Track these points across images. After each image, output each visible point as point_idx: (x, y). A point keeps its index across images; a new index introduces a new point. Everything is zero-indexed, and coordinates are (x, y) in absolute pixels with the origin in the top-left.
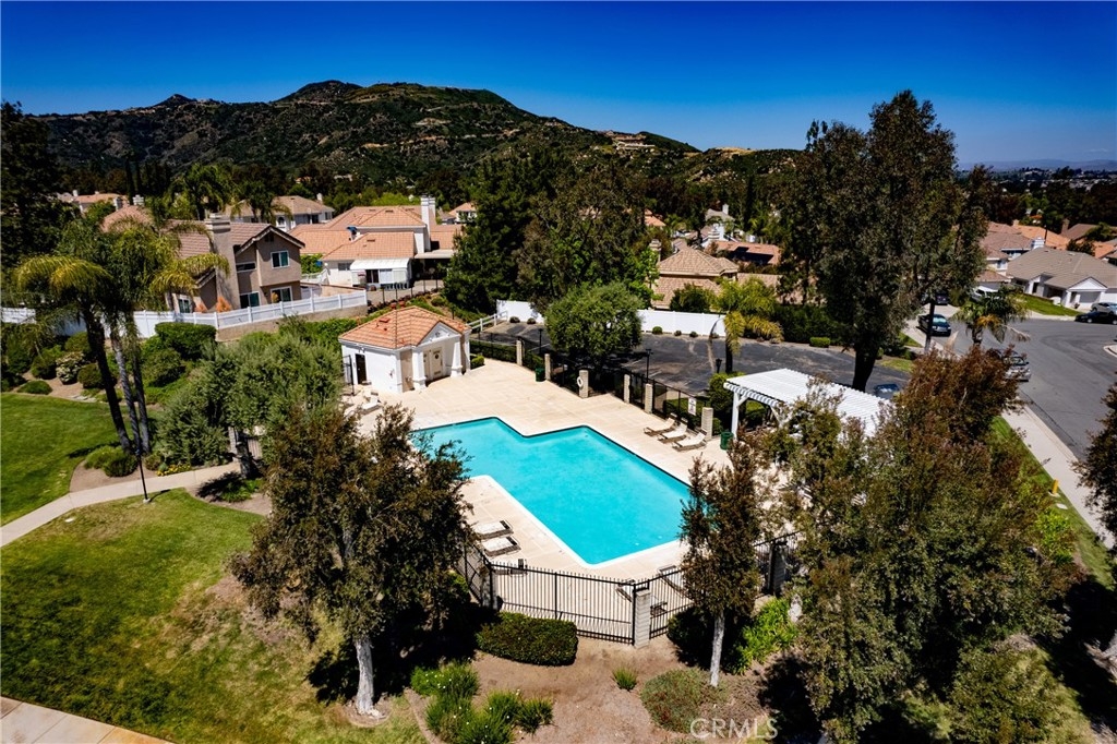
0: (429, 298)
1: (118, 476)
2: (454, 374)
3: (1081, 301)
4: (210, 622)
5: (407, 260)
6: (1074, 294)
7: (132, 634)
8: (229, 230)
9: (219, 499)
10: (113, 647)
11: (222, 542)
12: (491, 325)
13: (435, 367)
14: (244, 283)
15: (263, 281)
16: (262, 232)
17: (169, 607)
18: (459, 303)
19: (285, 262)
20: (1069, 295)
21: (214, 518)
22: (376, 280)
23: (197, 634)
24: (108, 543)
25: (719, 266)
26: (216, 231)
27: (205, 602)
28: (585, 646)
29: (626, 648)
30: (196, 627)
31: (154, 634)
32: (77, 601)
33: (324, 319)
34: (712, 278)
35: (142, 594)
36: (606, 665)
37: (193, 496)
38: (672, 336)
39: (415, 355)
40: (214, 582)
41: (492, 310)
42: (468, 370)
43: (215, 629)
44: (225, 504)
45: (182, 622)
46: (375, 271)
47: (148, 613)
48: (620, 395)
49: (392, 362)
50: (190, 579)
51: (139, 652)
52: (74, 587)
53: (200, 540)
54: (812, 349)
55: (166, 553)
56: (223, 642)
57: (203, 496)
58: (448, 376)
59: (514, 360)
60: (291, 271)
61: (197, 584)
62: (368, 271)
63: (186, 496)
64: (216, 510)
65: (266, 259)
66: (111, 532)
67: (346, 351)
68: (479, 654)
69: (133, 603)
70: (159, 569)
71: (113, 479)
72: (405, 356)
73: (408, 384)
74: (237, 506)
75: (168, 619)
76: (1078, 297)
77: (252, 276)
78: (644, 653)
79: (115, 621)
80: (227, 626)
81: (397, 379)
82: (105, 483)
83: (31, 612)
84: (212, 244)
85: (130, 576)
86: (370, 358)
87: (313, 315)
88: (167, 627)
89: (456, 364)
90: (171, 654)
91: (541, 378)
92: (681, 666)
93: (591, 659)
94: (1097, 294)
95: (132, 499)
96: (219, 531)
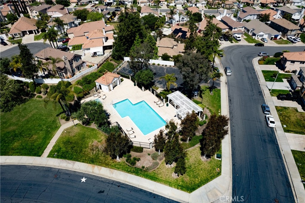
3: (259, 37)
4: (95, 149)
6: (258, 35)
7: (85, 151)
9: (86, 125)
10: (83, 154)
11: (91, 135)
15: (75, 66)
16: (74, 56)
17: (88, 147)
19: (78, 60)
21: (88, 130)
23: (94, 151)
24: (74, 136)
26: (65, 60)
27: (93, 146)
28: (144, 149)
29: (149, 149)
30: (93, 150)
31: (88, 151)
32: (74, 147)
34: (171, 48)
35: (83, 145)
36: (147, 152)
37: (82, 124)
38: (161, 66)
39: (111, 85)
40: (93, 143)
42: (121, 83)
43: (96, 150)
44: (88, 126)
45: (91, 149)
46: (96, 52)
47: (86, 148)
48: (150, 90)
49: (107, 87)
50: (89, 142)
51: (87, 154)
52: (73, 144)
53: (87, 135)
55: (84, 138)
56: (97, 152)
57: (84, 125)
59: (129, 79)
60: (80, 62)
61: (90, 143)
63: (81, 125)
64: (87, 128)
67: (97, 84)
68: (131, 151)
69: (83, 147)
70: (84, 141)
71: (67, 122)
72: (109, 86)
73: (110, 90)
74: (90, 127)
75: (89, 149)
78: (151, 150)
79: (82, 150)
80: (97, 149)
81: (108, 90)
82: (66, 123)
83: (69, 149)
84: (64, 63)
85: (80, 142)
86: (102, 86)
87: (87, 73)
88: (89, 150)
89: (118, 83)
90: (91, 154)
91: (135, 85)
92: (156, 152)
93: (145, 151)
94: (263, 35)
95: (73, 126)
96: (89, 133)
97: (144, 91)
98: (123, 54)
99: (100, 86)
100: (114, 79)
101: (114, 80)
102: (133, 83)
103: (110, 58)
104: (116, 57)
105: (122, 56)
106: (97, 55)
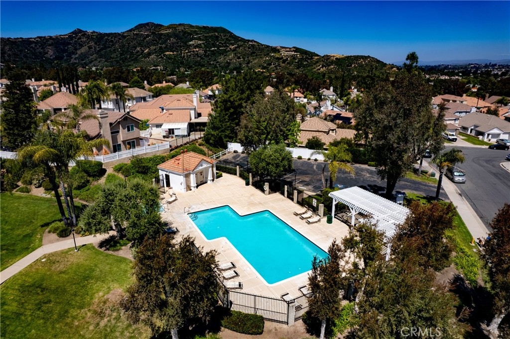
0: (197, 142)
1: (63, 237)
2: (209, 182)
3: (492, 138)
4: (108, 312)
5: (187, 123)
6: (488, 135)
7: (74, 318)
8: (107, 117)
9: (108, 249)
10: (67, 324)
11: (110, 272)
12: (225, 154)
13: (201, 179)
14: (114, 139)
15: (123, 138)
16: (122, 117)
17: (89, 305)
18: (210, 144)
19: (133, 129)
20: (486, 135)
21: (106, 260)
22: (173, 133)
23: (102, 318)
24: (61, 272)
25: (328, 126)
26: (101, 118)
27: (105, 302)
28: (267, 324)
29: (285, 326)
30: (101, 314)
31: (84, 318)
32: (49, 301)
33: (150, 156)
34: (324, 132)
35: (77, 298)
36: (276, 334)
37: (96, 247)
38: (306, 160)
39: (192, 175)
40: (108, 293)
41: (226, 147)
42: (215, 179)
43: (110, 316)
44: (110, 252)
45: (95, 312)
46: (173, 129)
47: (81, 307)
48: (283, 194)
49: (182, 179)
50: (98, 291)
51: (78, 327)
52: (48, 294)
53: (101, 271)
54: (369, 167)
55: (87, 278)
56: (113, 322)
57: (101, 248)
58: (206, 182)
59: (235, 174)
60: (136, 133)
61: (101, 294)
62: (169, 129)
63: (93, 247)
64: (107, 255)
65: (124, 128)
66: (61, 267)
67: (161, 172)
68: (222, 328)
69: (74, 303)
70: (83, 287)
71: (61, 238)
72: (187, 176)
73: (189, 188)
74: (115, 253)
75: (89, 310)
76: (490, 136)
77: (118, 137)
78: (292, 328)
79: (67, 312)
80: (115, 314)
81: (184, 186)
82: (58, 240)
83: (30, 307)
84: (100, 123)
85: (72, 289)
86: (172, 176)
87: (145, 154)
88: (89, 314)
89: (210, 177)
90: (91, 328)
91: (247, 184)
92: (308, 335)
93: (270, 331)
94: (499, 135)
95: (70, 249)
96: (109, 266)
97: (269, 193)
98: (226, 136)
99: (167, 177)
100: (200, 164)
101: (202, 165)
102: (244, 182)
103: (200, 141)
104: (212, 138)
105: (225, 140)
106: (174, 136)
